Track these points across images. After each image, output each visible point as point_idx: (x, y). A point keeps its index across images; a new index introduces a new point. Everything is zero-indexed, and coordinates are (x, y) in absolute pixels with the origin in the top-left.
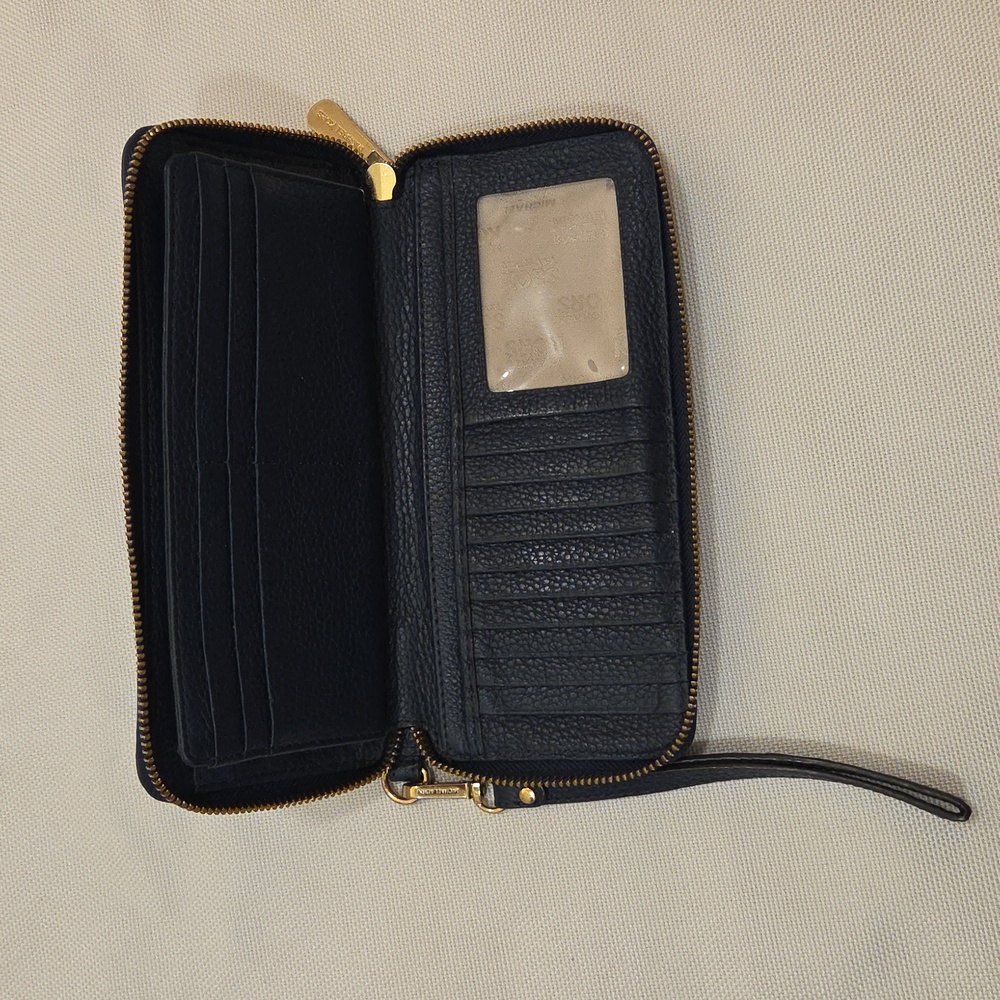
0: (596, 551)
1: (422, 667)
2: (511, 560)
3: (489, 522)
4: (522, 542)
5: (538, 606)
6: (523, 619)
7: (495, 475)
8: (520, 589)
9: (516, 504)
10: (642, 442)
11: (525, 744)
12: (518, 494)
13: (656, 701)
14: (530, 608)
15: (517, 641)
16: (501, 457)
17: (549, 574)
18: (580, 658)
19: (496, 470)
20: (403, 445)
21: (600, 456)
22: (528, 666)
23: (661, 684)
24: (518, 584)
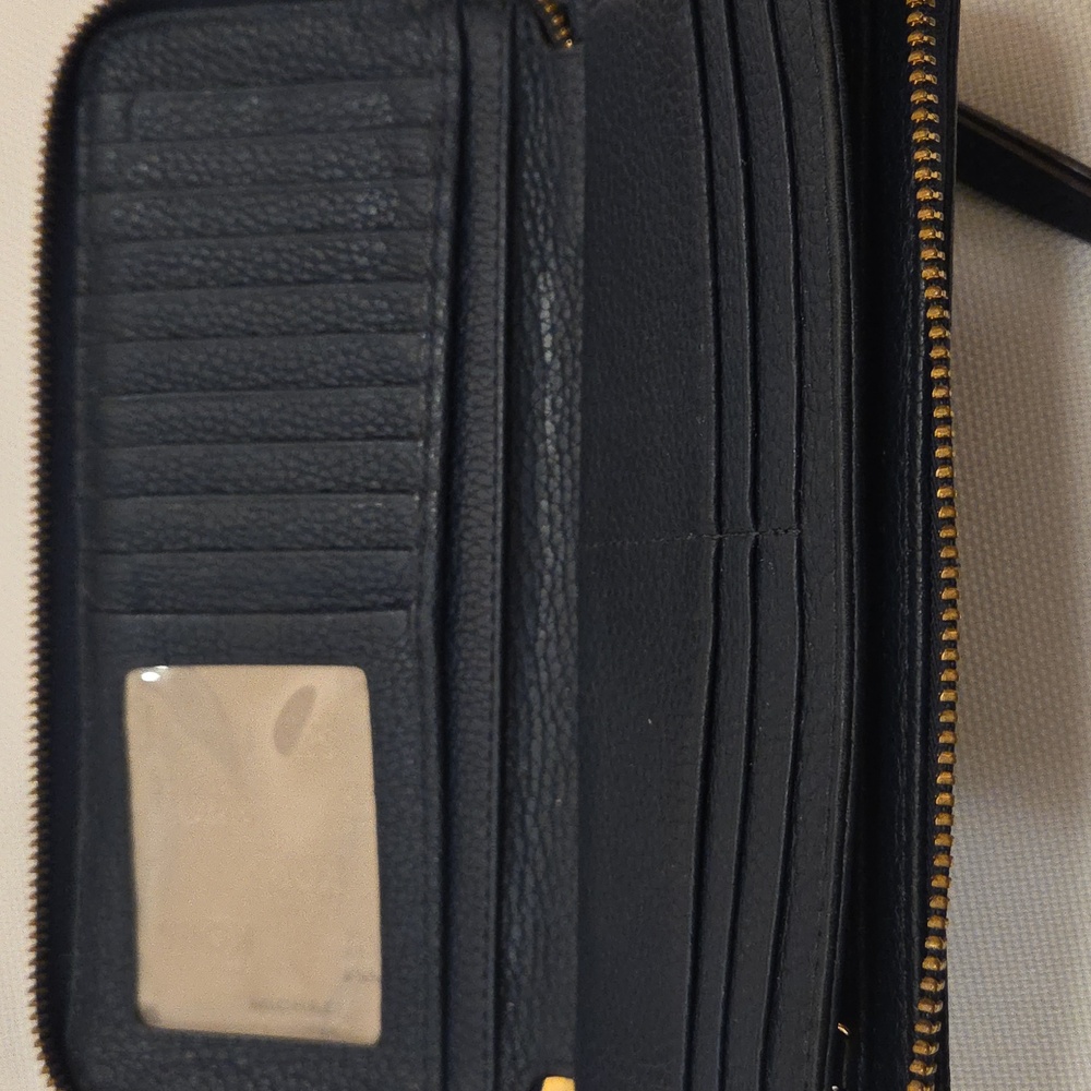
0: (202, 365)
1: (551, 162)
2: (346, 353)
3: (379, 427)
4: (327, 386)
5: (310, 271)
6: (335, 248)
7: (357, 512)
8: (335, 300)
9: (326, 455)
10: (113, 552)
11: (356, 28)
12: (323, 473)
13: (137, 111)
14: (323, 267)
15: (354, 210)
16: (350, 543)
17: (284, 328)
18: (254, 181)
19: (357, 521)
20: (564, 588)
21: (183, 533)
22: (342, 166)
23: (127, 140)
24: (338, 312)
